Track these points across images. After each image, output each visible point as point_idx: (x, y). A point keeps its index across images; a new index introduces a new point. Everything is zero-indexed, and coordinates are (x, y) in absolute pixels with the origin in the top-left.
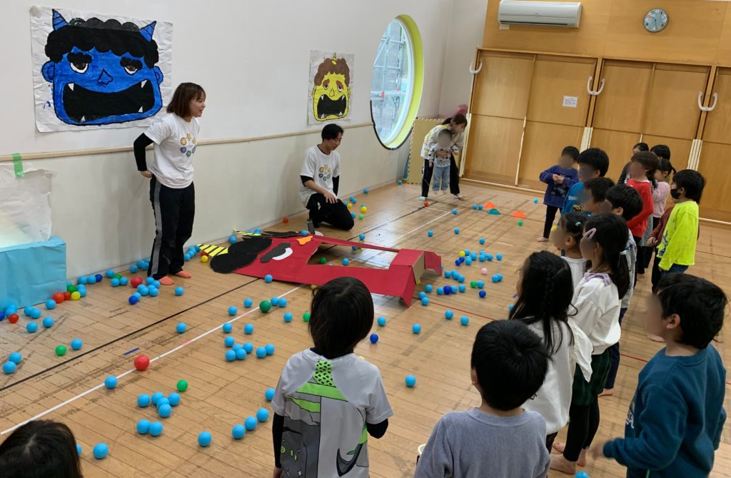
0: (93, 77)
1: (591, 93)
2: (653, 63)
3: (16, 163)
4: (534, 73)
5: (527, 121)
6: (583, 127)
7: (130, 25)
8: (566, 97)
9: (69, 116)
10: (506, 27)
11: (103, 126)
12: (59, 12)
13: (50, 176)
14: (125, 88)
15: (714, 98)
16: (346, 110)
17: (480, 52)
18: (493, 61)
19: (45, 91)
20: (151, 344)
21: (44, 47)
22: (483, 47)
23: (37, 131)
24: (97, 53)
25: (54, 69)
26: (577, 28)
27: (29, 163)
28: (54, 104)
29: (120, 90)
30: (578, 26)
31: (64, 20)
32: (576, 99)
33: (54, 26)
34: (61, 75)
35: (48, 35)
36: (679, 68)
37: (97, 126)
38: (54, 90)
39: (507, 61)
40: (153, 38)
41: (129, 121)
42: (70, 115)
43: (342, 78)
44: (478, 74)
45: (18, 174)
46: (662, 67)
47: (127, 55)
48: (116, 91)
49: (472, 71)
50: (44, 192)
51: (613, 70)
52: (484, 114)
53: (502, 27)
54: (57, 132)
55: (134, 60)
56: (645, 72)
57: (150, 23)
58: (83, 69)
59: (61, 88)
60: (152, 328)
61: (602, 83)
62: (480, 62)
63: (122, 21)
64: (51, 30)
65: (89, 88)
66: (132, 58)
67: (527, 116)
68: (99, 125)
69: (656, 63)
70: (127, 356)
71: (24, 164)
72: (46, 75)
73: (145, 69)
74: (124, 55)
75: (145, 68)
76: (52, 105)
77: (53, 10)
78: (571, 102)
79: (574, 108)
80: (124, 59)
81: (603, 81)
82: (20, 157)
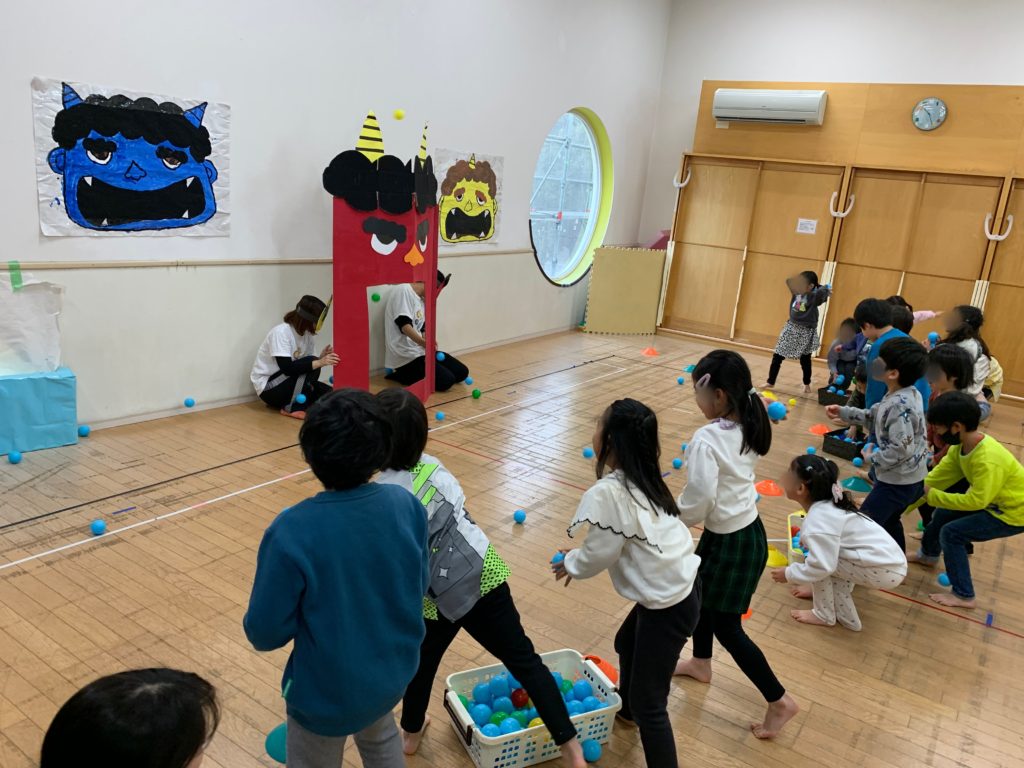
0: (118, 169)
1: (835, 214)
2: (922, 173)
3: (14, 273)
4: (759, 187)
5: (748, 251)
6: (824, 261)
7: (170, 106)
8: (801, 221)
9: (86, 218)
10: (724, 126)
11: (132, 233)
12: (71, 86)
13: (58, 291)
14: (164, 186)
15: (1008, 222)
16: (491, 230)
17: (688, 159)
18: (705, 172)
19: (53, 185)
20: (153, 503)
21: (50, 130)
22: (694, 151)
23: (41, 233)
24: (124, 140)
25: (65, 157)
26: (819, 126)
27: (30, 274)
28: (65, 202)
29: (156, 188)
30: (821, 123)
31: (78, 96)
32: (814, 222)
33: (64, 103)
34: (74, 166)
35: (56, 114)
36: (959, 180)
37: (125, 233)
38: (64, 184)
39: (723, 171)
40: (203, 124)
41: (169, 228)
42: (86, 216)
43: (484, 188)
44: (686, 187)
45: (17, 286)
46: (935, 178)
47: (167, 144)
48: (152, 189)
49: (677, 184)
50: (51, 311)
51: (867, 183)
52: (691, 241)
53: (720, 125)
54: (69, 236)
55: (176, 151)
56: (911, 187)
57: (197, 105)
58: (104, 159)
59: (74, 182)
60: (165, 485)
61: (850, 201)
62: (687, 172)
63: (159, 101)
64: (61, 108)
65: (113, 184)
66: (174, 148)
67: (748, 244)
68: (128, 231)
69: (927, 173)
70: (117, 515)
71: (24, 274)
72: (53, 164)
73: (192, 164)
74: (161, 144)
75: (191, 162)
76: (62, 203)
77: (63, 83)
78: (808, 226)
79: (812, 235)
80: (161, 148)
81: (853, 198)
82: (19, 266)
